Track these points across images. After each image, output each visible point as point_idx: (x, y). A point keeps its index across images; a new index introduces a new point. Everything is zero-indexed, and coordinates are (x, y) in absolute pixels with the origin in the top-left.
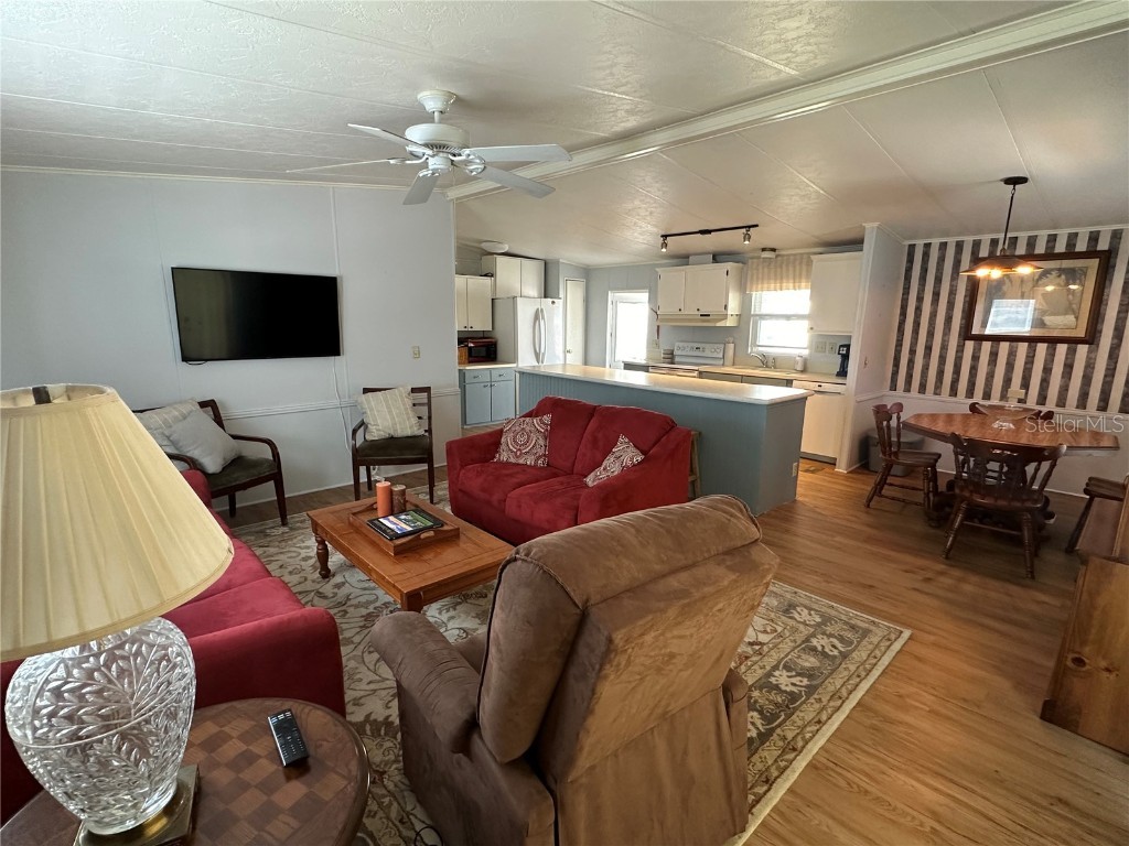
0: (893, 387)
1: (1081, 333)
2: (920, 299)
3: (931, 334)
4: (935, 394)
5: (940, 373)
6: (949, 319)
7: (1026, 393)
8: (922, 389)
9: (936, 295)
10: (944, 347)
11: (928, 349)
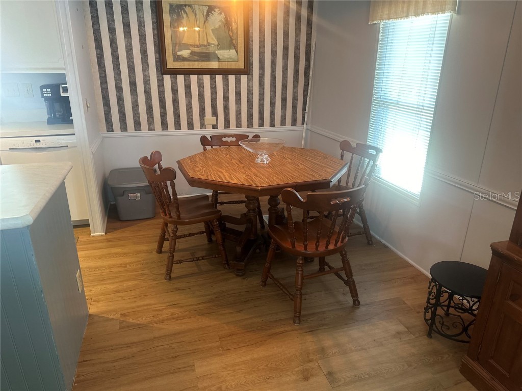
0: (110, 128)
1: (241, 65)
2: (112, 30)
3: (131, 69)
4: (150, 129)
5: (149, 108)
6: (144, 53)
7: (217, 120)
8: (138, 126)
9: (127, 26)
10: (147, 83)
11: (133, 84)
